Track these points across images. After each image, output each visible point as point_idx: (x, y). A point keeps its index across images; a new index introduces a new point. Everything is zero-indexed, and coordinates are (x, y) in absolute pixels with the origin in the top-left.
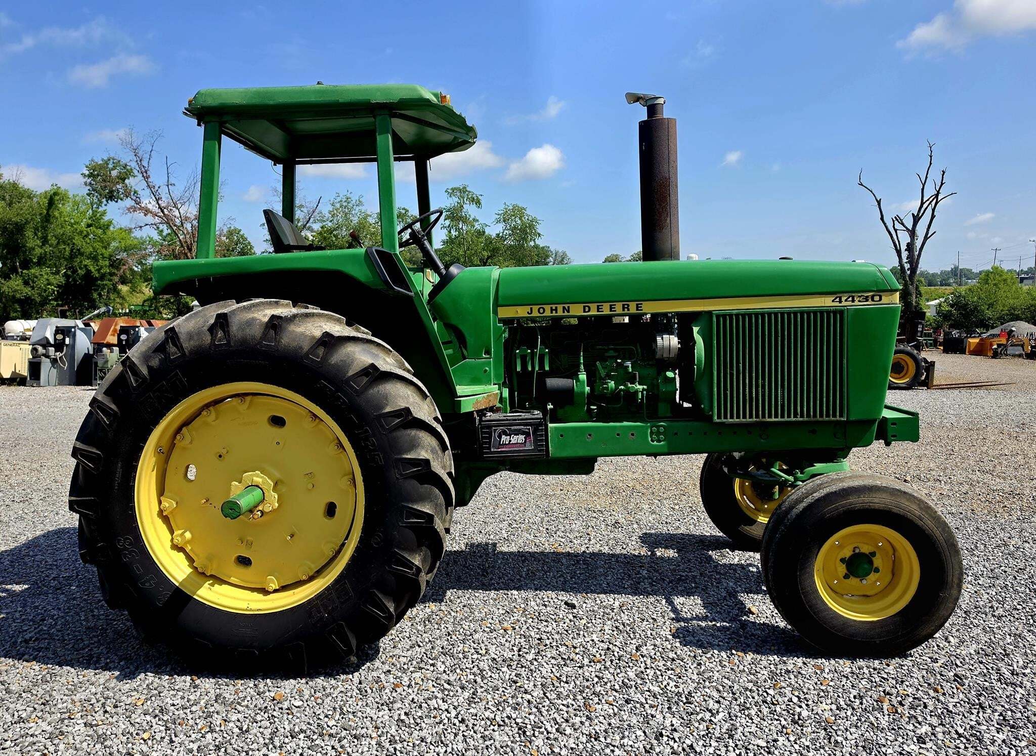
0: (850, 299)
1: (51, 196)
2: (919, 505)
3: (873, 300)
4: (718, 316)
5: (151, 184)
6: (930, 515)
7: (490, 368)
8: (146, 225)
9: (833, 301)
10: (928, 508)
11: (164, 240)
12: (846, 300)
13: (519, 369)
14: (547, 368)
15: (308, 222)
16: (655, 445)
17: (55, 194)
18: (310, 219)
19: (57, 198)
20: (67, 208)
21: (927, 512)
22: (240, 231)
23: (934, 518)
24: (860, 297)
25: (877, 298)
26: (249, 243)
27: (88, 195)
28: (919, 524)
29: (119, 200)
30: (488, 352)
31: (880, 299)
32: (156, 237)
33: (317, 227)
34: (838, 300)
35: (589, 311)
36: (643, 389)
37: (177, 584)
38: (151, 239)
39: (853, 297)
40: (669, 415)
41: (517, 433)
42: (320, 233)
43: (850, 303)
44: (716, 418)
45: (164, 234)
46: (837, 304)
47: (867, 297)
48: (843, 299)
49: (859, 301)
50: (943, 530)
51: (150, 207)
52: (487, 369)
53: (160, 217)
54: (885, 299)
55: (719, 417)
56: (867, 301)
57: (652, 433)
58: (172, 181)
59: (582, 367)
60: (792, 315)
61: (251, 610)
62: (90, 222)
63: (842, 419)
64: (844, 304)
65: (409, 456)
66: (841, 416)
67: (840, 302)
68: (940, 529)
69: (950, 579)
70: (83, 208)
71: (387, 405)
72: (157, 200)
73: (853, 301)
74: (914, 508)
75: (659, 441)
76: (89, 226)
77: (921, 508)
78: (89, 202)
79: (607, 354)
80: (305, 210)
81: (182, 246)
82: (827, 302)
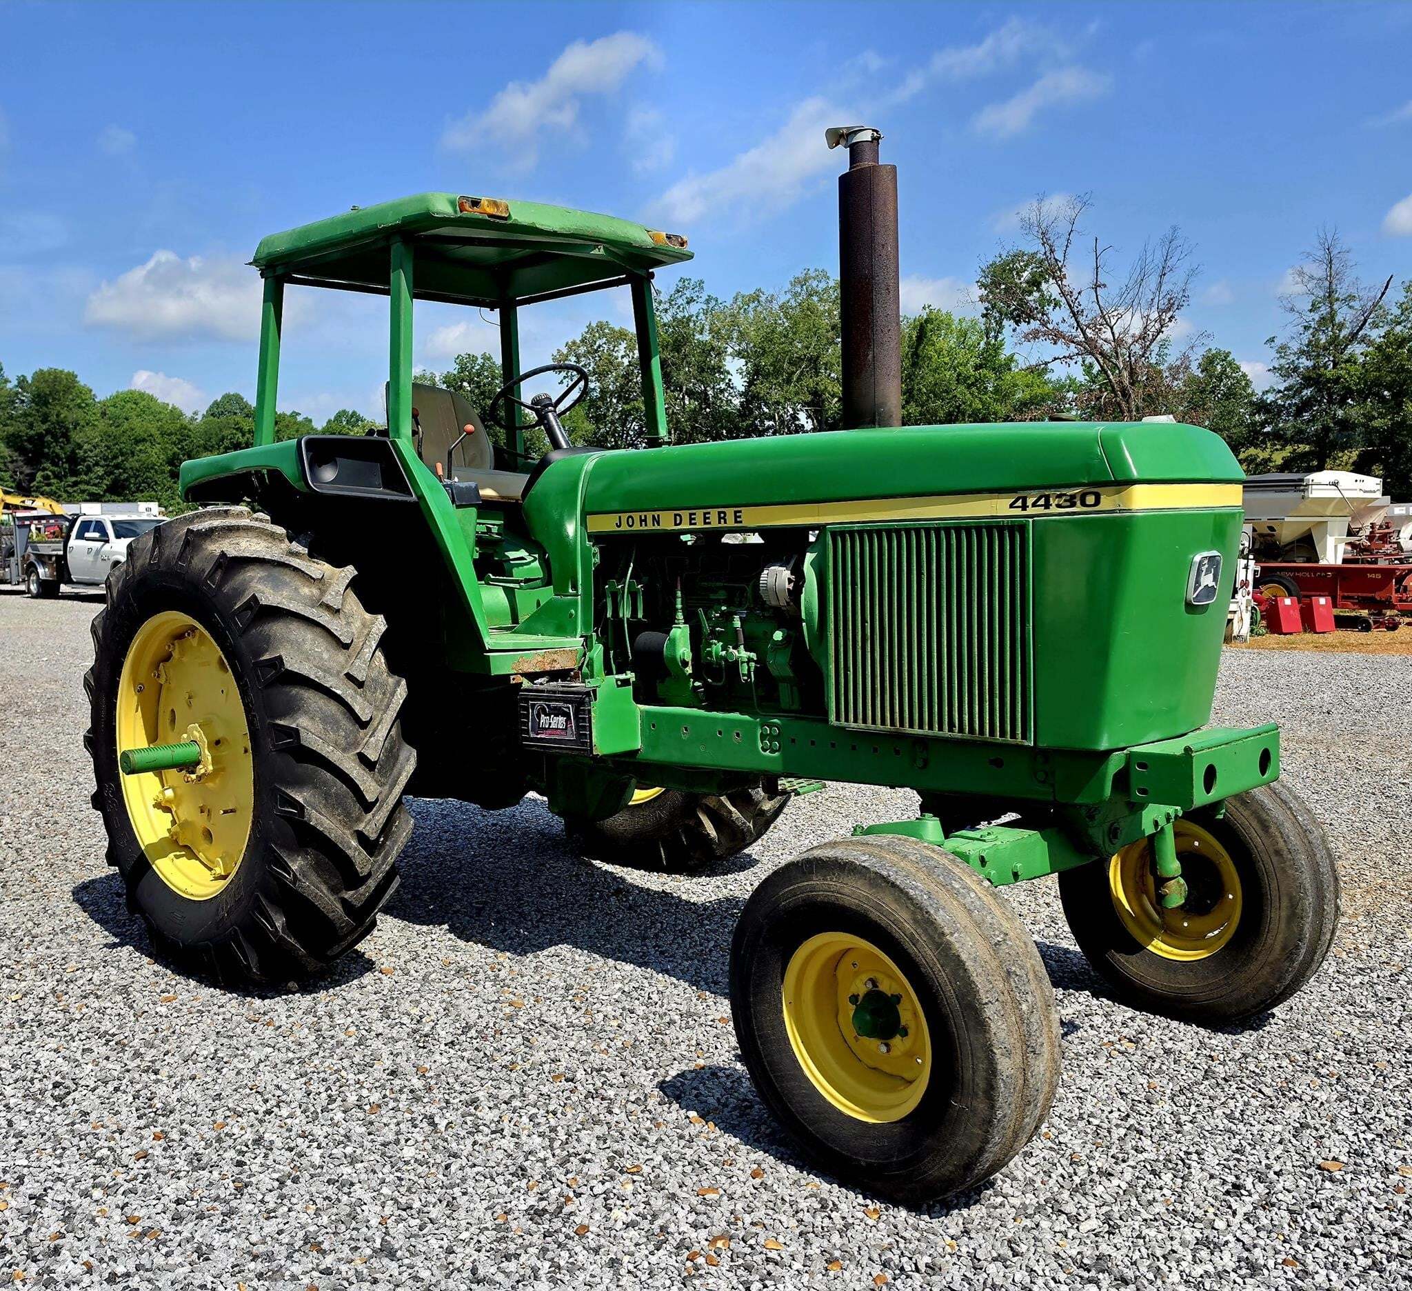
0: (1042, 502)
1: (921, 324)
2: (913, 913)
3: (1083, 504)
4: (834, 535)
5: (1066, 289)
6: (931, 938)
7: (576, 612)
8: (1055, 359)
9: (1011, 506)
10: (927, 923)
11: (1094, 382)
12: (1034, 505)
13: (609, 615)
14: (640, 615)
15: (1361, 328)
16: (769, 757)
17: (927, 321)
18: (1365, 321)
19: (930, 326)
20: (945, 341)
21: (925, 930)
22: (1228, 354)
23: (938, 945)
24: (1059, 496)
25: (1090, 499)
26: (1244, 376)
27: (984, 316)
28: (911, 951)
29: (1032, 321)
30: (575, 587)
31: (1097, 502)
32: (1081, 378)
33: (1376, 335)
34: (1019, 503)
35: (680, 524)
36: (750, 660)
37: (143, 848)
38: (1073, 381)
39: (1047, 498)
40: (796, 707)
41: (558, 712)
42: (1379, 348)
43: (1041, 510)
44: (832, 717)
45: (1095, 371)
46: (1018, 512)
47: (1073, 497)
48: (1030, 501)
49: (1059, 506)
50: (955, 973)
51: (1063, 328)
52: (573, 611)
53: (1078, 343)
54: (1107, 503)
55: (838, 719)
56: (1073, 505)
57: (763, 737)
58: (1101, 280)
59: (680, 616)
60: (943, 533)
61: (187, 893)
62: (978, 361)
63: (1026, 743)
64: (1031, 511)
65: (281, 722)
66: (1024, 737)
67: (1024, 507)
68: (947, 970)
69: (968, 1075)
70: (972, 339)
71: (267, 651)
72: (1075, 315)
73: (1047, 506)
74: (903, 916)
75: (773, 751)
76: (977, 367)
77: (916, 921)
78: (983, 327)
79: (712, 597)
80: (1356, 304)
81: (1113, 391)
82: (1000, 507)
